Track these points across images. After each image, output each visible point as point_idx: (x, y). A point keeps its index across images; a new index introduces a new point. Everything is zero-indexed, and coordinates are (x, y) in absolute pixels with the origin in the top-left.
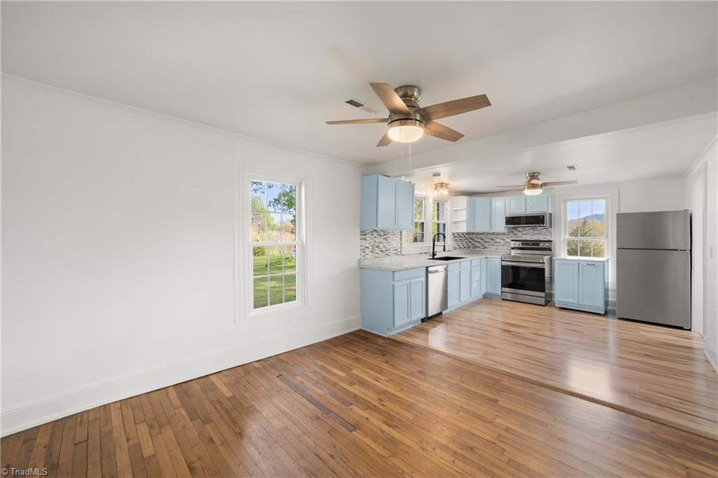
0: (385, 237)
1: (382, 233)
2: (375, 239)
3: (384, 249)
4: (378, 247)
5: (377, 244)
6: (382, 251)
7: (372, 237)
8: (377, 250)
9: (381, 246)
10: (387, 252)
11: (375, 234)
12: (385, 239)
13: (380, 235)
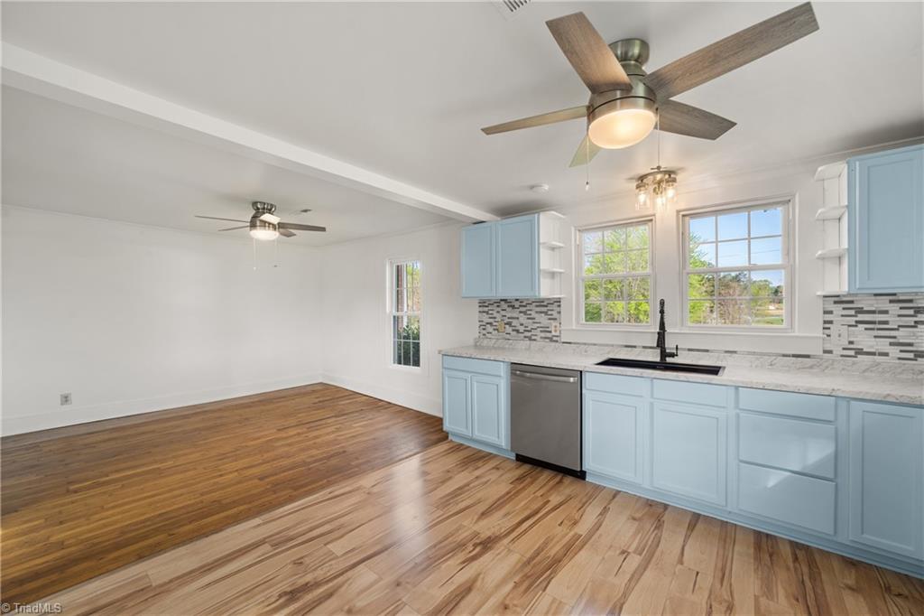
0: (523, 309)
1: (517, 304)
2: (503, 313)
3: (521, 329)
4: (509, 324)
5: (507, 320)
6: (518, 331)
7: (499, 309)
8: (509, 329)
9: (515, 323)
10: (528, 334)
11: (504, 305)
12: (525, 313)
13: (513, 307)
